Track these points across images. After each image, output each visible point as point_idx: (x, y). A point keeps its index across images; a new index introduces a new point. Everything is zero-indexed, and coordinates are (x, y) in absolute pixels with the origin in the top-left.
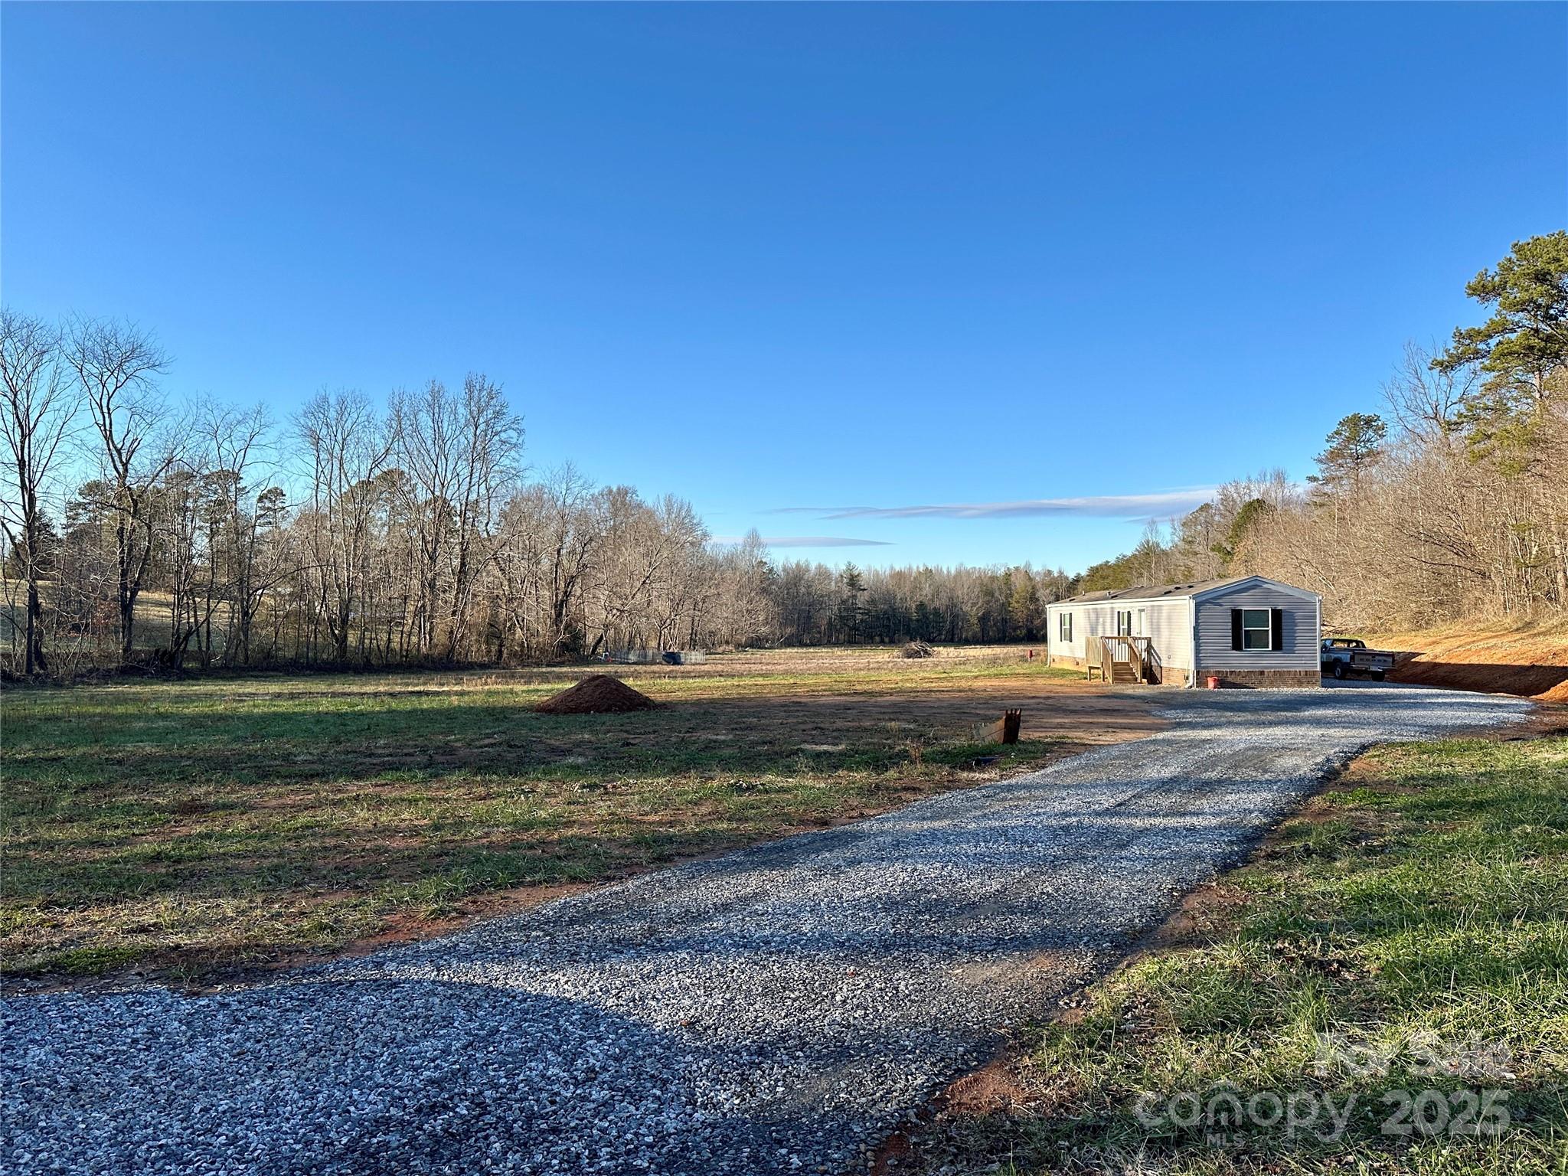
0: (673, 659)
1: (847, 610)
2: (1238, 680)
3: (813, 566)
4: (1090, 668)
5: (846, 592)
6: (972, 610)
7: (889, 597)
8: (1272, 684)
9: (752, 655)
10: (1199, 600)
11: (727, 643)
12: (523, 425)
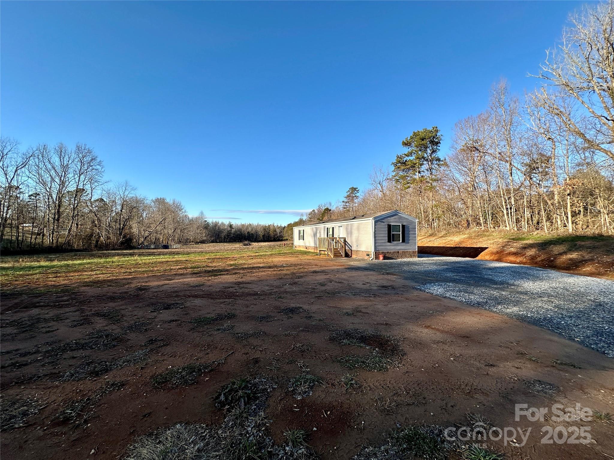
0: (166, 247)
1: (229, 233)
2: (390, 256)
3: (220, 222)
4: (320, 251)
5: (229, 229)
6: (261, 234)
7: (240, 230)
8: (402, 257)
9: (201, 245)
10: (376, 220)
11: (192, 242)
12: (103, 164)
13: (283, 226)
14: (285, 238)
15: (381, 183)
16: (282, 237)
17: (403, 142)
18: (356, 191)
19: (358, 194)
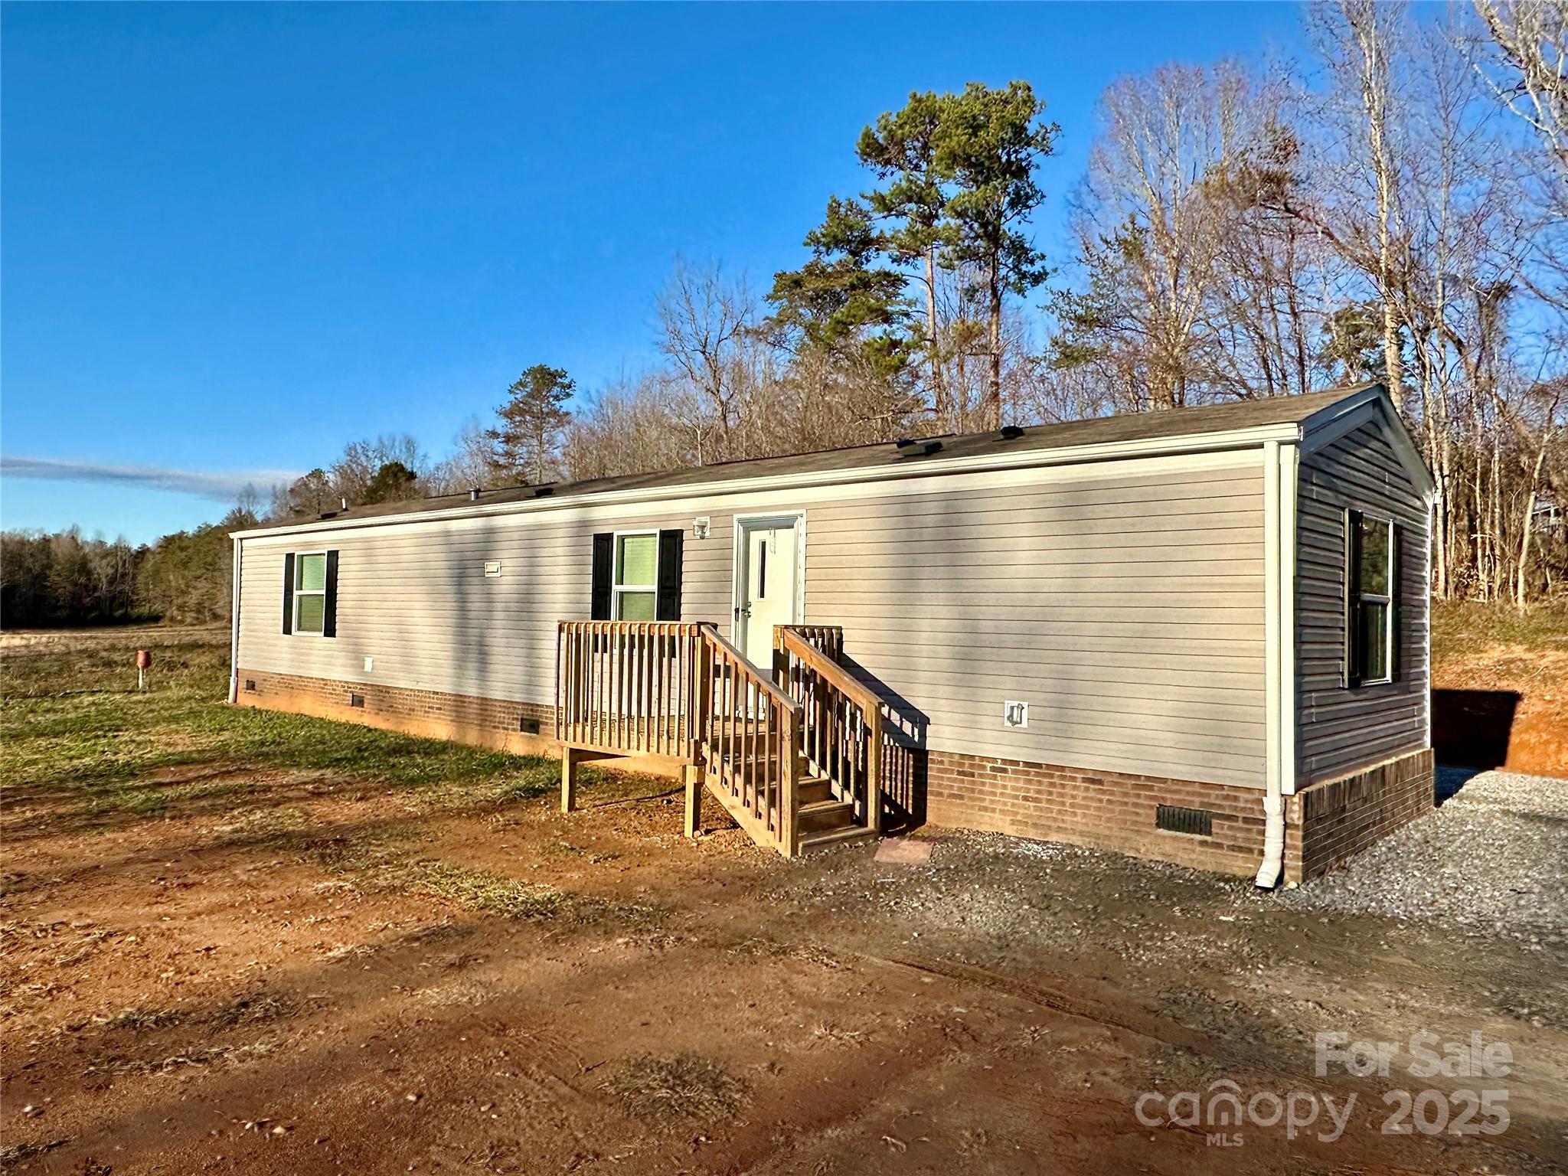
10: (1304, 452)
13: (135, 546)
14: (144, 610)
15: (708, 349)
16: (132, 603)
17: (868, 135)
18: (556, 390)
19: (566, 405)
